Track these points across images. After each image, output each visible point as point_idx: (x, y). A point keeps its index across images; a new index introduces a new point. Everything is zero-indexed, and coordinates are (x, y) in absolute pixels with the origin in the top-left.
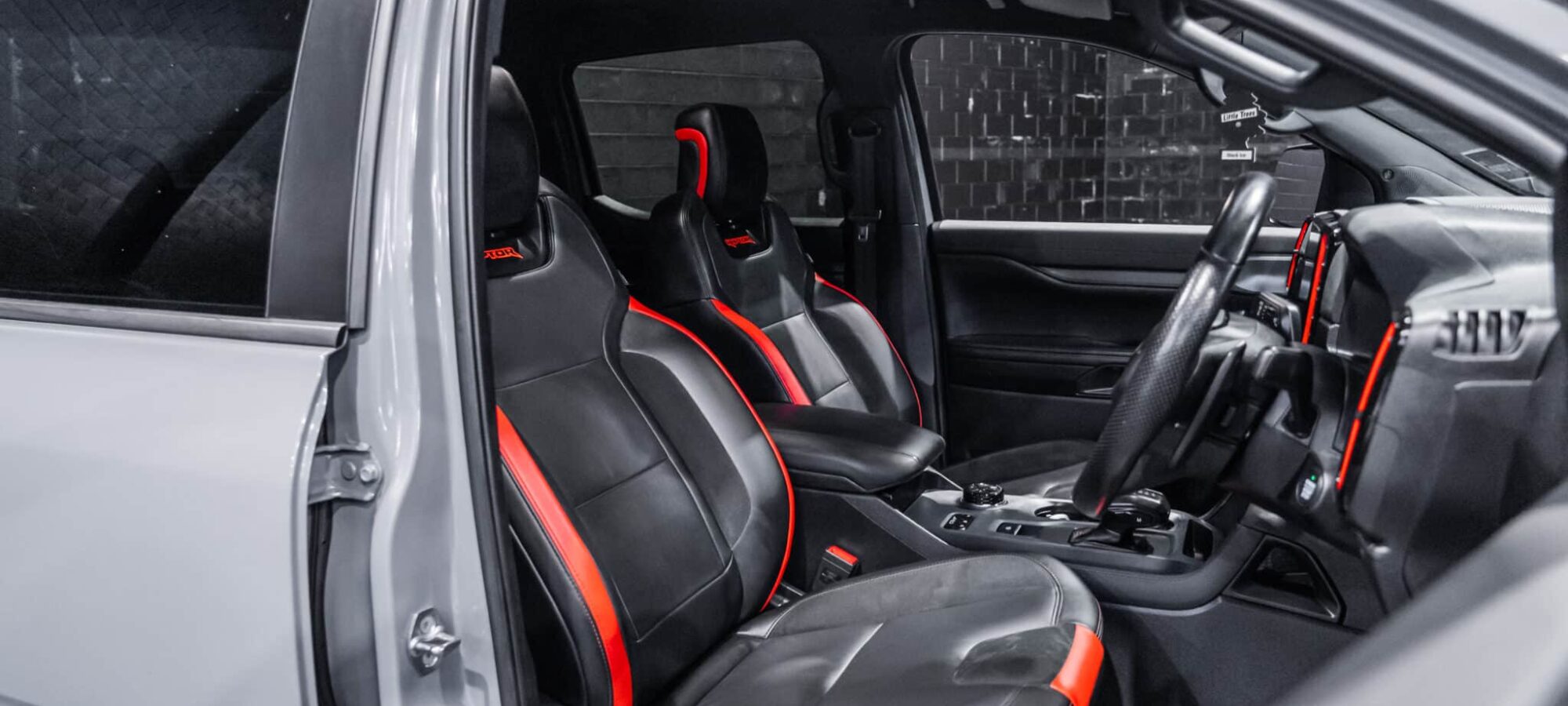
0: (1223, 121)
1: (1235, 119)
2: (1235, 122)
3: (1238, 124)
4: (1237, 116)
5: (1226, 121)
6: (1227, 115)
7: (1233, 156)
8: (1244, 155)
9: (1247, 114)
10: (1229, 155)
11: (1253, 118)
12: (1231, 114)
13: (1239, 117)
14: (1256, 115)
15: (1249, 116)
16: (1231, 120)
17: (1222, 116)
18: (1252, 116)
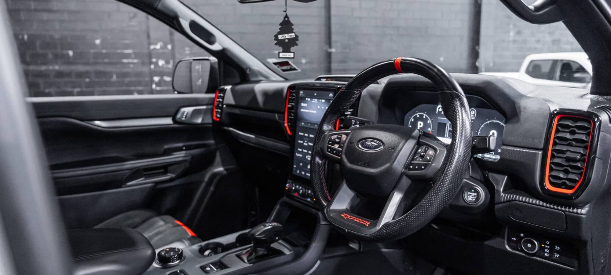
0: (279, 38)
1: (285, 38)
2: (285, 39)
3: (287, 41)
4: (286, 37)
5: (281, 39)
6: (281, 36)
7: (285, 55)
8: (290, 55)
9: (290, 36)
10: (283, 55)
11: (293, 38)
12: (283, 35)
13: (287, 37)
14: (294, 36)
15: (291, 37)
16: (283, 38)
17: (279, 36)
18: (293, 37)
